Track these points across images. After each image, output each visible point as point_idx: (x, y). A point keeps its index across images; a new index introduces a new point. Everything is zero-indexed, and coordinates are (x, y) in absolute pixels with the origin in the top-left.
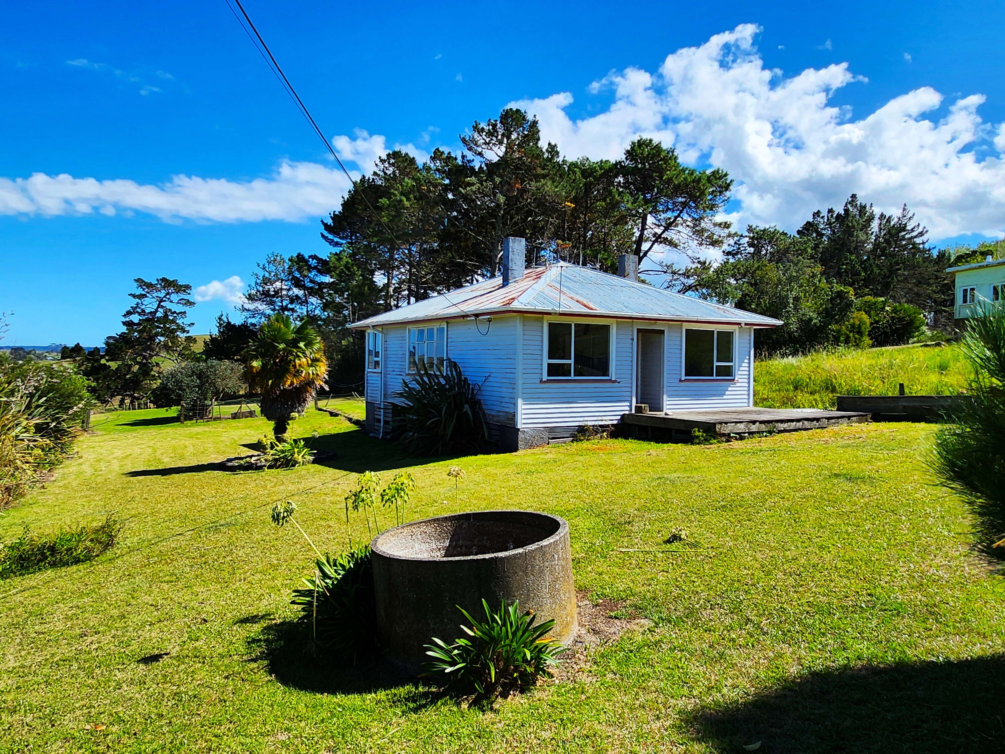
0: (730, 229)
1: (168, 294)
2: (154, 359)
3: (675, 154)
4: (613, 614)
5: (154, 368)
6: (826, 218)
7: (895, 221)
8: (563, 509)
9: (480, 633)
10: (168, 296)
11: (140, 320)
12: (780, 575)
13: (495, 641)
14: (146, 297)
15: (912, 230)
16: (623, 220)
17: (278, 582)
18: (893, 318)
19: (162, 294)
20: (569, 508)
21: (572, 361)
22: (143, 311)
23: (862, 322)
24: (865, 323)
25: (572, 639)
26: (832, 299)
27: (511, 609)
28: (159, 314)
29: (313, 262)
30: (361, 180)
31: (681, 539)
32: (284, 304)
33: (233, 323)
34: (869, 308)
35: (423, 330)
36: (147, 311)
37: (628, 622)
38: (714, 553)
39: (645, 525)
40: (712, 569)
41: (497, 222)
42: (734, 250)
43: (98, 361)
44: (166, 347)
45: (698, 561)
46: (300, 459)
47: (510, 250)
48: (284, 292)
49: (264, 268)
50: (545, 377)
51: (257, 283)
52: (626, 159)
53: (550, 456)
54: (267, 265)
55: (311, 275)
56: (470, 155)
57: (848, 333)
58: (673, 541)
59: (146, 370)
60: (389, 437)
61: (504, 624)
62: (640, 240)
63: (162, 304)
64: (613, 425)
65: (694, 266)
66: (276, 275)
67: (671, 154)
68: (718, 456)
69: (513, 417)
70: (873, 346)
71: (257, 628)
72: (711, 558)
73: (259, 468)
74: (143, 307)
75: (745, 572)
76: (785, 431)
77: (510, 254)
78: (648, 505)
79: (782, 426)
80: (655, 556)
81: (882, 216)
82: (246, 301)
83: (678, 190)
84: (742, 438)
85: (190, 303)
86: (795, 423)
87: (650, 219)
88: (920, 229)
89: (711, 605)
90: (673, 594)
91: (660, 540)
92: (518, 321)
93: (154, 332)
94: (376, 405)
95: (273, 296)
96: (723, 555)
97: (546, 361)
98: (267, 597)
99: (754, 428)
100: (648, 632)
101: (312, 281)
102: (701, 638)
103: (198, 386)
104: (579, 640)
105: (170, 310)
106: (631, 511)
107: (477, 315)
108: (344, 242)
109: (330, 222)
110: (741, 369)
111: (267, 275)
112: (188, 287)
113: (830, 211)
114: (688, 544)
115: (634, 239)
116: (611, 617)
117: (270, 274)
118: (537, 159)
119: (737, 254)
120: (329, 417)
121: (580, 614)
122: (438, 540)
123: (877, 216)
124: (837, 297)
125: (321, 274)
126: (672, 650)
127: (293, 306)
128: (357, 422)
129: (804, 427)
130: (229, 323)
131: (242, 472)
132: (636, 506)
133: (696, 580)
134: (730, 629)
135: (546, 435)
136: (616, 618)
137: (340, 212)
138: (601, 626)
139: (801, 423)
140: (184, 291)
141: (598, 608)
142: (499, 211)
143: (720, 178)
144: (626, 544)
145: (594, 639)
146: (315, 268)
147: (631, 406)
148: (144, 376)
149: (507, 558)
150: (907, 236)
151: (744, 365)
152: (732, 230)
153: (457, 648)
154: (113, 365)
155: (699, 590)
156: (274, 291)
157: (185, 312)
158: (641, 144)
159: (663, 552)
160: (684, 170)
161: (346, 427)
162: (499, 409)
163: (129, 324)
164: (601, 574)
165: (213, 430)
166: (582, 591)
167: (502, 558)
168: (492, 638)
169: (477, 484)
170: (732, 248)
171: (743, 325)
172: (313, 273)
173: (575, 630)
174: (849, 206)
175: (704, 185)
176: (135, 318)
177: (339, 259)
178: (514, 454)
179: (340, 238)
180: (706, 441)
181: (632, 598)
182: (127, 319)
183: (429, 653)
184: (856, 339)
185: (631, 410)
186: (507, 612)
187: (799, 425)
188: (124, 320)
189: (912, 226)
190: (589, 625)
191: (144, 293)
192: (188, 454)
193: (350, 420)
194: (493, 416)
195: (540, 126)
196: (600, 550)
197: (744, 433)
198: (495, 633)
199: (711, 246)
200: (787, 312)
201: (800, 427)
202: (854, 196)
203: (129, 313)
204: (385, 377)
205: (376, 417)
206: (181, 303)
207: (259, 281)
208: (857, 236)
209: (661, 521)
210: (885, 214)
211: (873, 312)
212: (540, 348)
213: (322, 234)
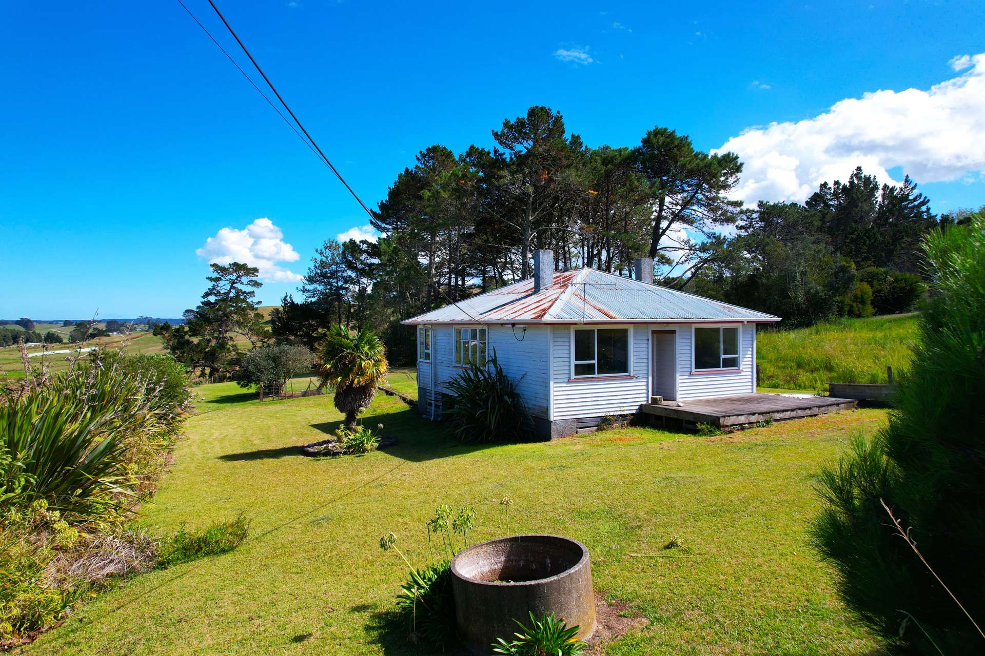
0: (742, 207)
1: (239, 276)
2: (228, 334)
3: (689, 140)
4: (622, 613)
5: (229, 342)
6: (832, 188)
7: (897, 191)
8: (587, 511)
9: (529, 637)
10: (239, 279)
11: (216, 300)
12: (746, 581)
13: (539, 641)
14: (221, 280)
15: (915, 200)
16: (642, 200)
17: (377, 577)
18: (894, 288)
19: (234, 277)
20: (593, 510)
21: (595, 362)
22: (219, 292)
23: (863, 293)
24: (866, 293)
25: (592, 634)
26: (836, 273)
27: (549, 619)
28: (231, 295)
29: (364, 247)
30: (405, 172)
31: (677, 546)
32: (339, 284)
33: (296, 303)
34: (870, 279)
35: (468, 330)
36: (222, 292)
37: (632, 620)
38: (701, 559)
39: (651, 530)
40: (697, 574)
41: (527, 209)
42: (746, 224)
43: (183, 337)
44: (239, 323)
45: (687, 567)
46: (369, 447)
47: (541, 261)
48: (339, 274)
49: (321, 254)
50: (573, 376)
51: (315, 267)
52: (644, 147)
53: (578, 447)
54: (323, 250)
55: (362, 258)
56: (501, 149)
57: (851, 303)
58: (671, 548)
59: (222, 346)
60: (439, 419)
61: (545, 630)
62: (659, 219)
63: (234, 285)
64: (632, 414)
65: (710, 241)
66: (332, 259)
67: (684, 141)
68: (719, 451)
69: (546, 410)
70: (875, 315)
71: (367, 614)
72: (698, 563)
73: (335, 454)
74: (218, 288)
75: (722, 577)
76: (781, 420)
77: (541, 264)
78: (656, 508)
79: (777, 416)
80: (657, 561)
81: (886, 187)
82: (307, 283)
83: (691, 174)
84: (743, 429)
85: (257, 284)
86: (789, 412)
87: (667, 199)
88: (922, 199)
89: (693, 607)
90: (666, 597)
91: (661, 545)
92: (549, 331)
93: (228, 310)
94: (427, 391)
95: (330, 277)
96: (707, 562)
97: (573, 362)
98: (371, 590)
99: (753, 419)
100: (645, 629)
101: (362, 263)
102: (681, 636)
103: (273, 368)
104: (597, 634)
105: (241, 290)
106: (642, 514)
107: (514, 325)
108: (391, 227)
109: (378, 210)
110: (745, 359)
111: (324, 259)
112: (256, 270)
113: (837, 183)
114: (682, 550)
115: (653, 217)
116: (620, 616)
117: (327, 258)
118: (562, 151)
119: (749, 228)
120: (386, 397)
121: (598, 612)
122: (496, 556)
123: (881, 187)
124: (840, 271)
125: (371, 257)
126: (660, 645)
127: (347, 286)
128: (410, 402)
129: (798, 415)
130: (292, 303)
131: (322, 458)
132: (645, 509)
133: (684, 584)
134: (703, 628)
135: (575, 425)
136: (624, 617)
137: (386, 201)
138: (613, 623)
139: (795, 412)
140: (253, 274)
141: (612, 607)
142: (529, 199)
143: (730, 162)
144: (635, 548)
145: (607, 634)
146: (366, 251)
147: (647, 397)
148: (221, 350)
149: (546, 584)
150: (910, 206)
151: (747, 356)
152: (744, 207)
153: (514, 646)
154: (195, 340)
155: (685, 593)
156: (330, 273)
157: (253, 292)
158: (657, 133)
159: (663, 557)
160: (696, 155)
161: (401, 407)
162: (535, 403)
163: (208, 303)
164: (615, 577)
165: (288, 408)
166: (601, 592)
167: (543, 584)
168: (538, 640)
169: (517, 478)
170: (745, 223)
171: (746, 323)
172: (363, 256)
173: (595, 626)
174: (854, 178)
175: (715, 170)
176: (212, 299)
177: (389, 245)
178: (548, 443)
179: (386, 224)
180: (711, 433)
181: (637, 600)
182: (206, 300)
183: (496, 650)
184: (858, 308)
185: (648, 401)
186: (546, 620)
187: (794, 414)
188: (203, 300)
189: (914, 196)
190: (605, 622)
191: (218, 276)
192: (273, 436)
193: (404, 399)
194: (529, 408)
195: (564, 120)
196: (615, 554)
197: (745, 424)
198: (539, 636)
199: (725, 223)
200: (796, 286)
201: (794, 416)
202: (859, 169)
203: (207, 295)
204: (435, 367)
205: (428, 400)
206: (250, 285)
207: (317, 265)
208: (862, 207)
209: (665, 526)
210: (888, 184)
211: (875, 282)
212: (567, 352)
213: (371, 220)
